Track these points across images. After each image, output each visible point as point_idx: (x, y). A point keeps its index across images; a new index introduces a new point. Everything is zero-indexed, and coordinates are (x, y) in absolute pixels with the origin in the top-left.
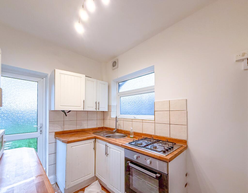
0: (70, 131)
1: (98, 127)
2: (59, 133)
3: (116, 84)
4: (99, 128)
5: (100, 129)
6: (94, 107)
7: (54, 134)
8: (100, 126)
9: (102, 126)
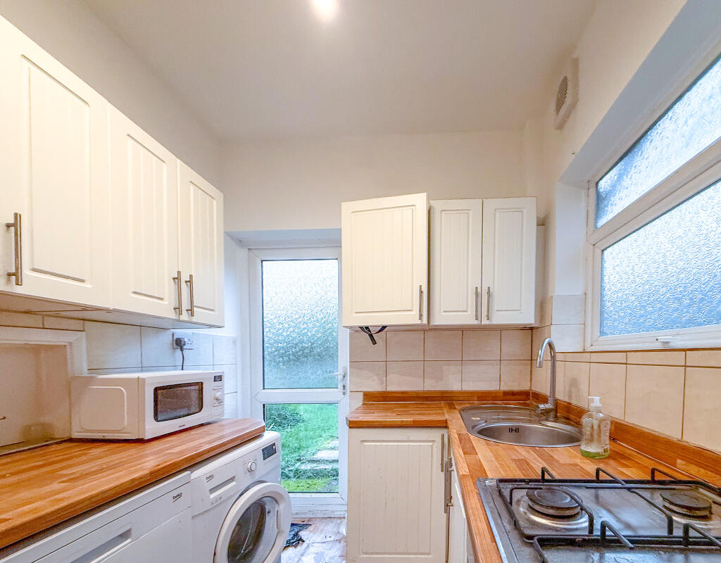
0: (402, 393)
1: (504, 388)
2: (374, 397)
3: (584, 192)
4: (506, 393)
5: (512, 397)
6: (469, 310)
7: (361, 396)
8: (515, 387)
9: (524, 386)
